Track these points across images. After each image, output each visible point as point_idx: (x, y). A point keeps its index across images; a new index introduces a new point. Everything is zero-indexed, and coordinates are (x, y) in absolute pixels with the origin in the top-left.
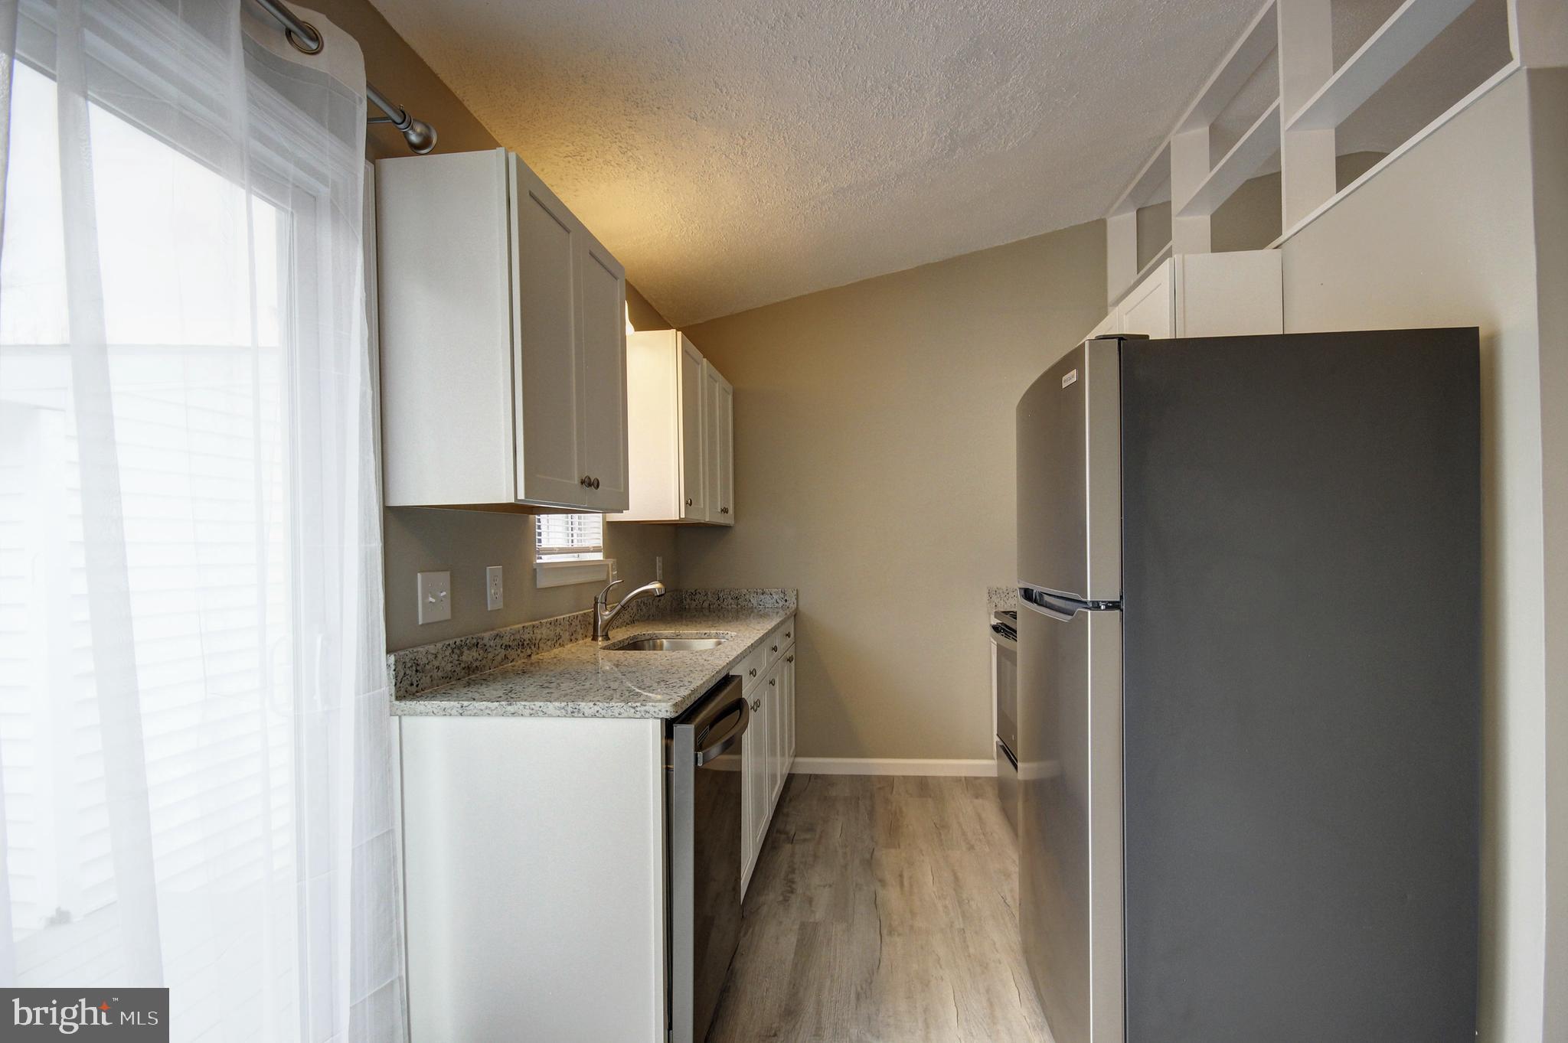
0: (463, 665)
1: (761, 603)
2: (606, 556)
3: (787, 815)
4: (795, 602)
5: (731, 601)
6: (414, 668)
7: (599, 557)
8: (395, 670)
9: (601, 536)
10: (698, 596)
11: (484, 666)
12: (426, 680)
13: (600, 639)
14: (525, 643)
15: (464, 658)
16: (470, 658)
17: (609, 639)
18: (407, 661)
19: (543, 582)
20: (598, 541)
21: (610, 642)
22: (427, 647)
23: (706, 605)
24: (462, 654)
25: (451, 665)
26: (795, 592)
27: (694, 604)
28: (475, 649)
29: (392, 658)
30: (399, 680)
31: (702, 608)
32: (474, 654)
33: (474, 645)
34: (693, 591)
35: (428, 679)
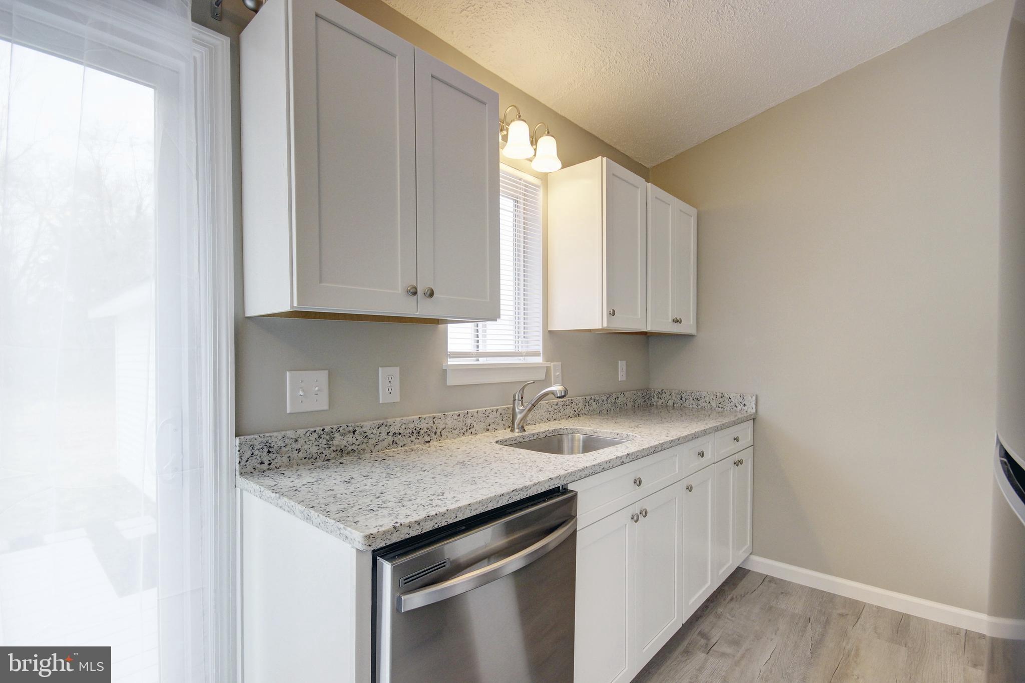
0: (333, 448)
1: (720, 405)
2: (548, 359)
3: (719, 617)
4: (754, 407)
5: (692, 401)
6: (266, 450)
7: (539, 360)
8: (239, 451)
9: (541, 343)
10: (664, 395)
11: (364, 450)
12: (279, 460)
13: (517, 430)
14: (422, 432)
15: (335, 442)
16: (344, 443)
17: (525, 431)
18: (257, 444)
19: (451, 381)
20: (537, 347)
21: (524, 434)
22: (283, 433)
23: (670, 403)
24: (332, 439)
25: (318, 448)
26: (754, 398)
27: (661, 401)
28: (351, 435)
29: (237, 441)
30: (245, 459)
31: (667, 406)
32: (350, 438)
33: (349, 432)
34: (660, 391)
35: (285, 459)
